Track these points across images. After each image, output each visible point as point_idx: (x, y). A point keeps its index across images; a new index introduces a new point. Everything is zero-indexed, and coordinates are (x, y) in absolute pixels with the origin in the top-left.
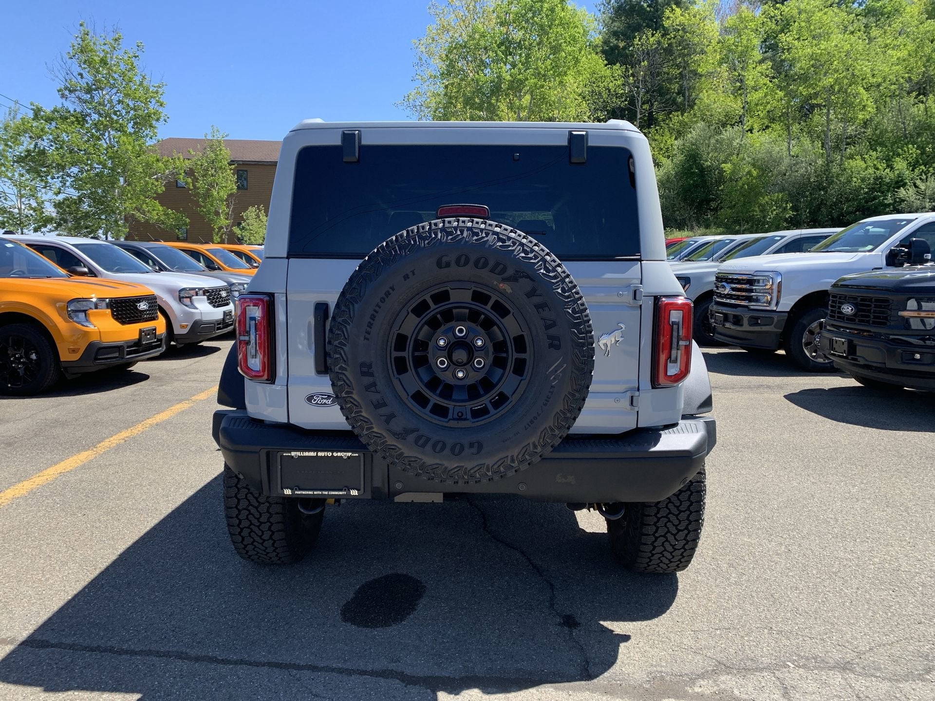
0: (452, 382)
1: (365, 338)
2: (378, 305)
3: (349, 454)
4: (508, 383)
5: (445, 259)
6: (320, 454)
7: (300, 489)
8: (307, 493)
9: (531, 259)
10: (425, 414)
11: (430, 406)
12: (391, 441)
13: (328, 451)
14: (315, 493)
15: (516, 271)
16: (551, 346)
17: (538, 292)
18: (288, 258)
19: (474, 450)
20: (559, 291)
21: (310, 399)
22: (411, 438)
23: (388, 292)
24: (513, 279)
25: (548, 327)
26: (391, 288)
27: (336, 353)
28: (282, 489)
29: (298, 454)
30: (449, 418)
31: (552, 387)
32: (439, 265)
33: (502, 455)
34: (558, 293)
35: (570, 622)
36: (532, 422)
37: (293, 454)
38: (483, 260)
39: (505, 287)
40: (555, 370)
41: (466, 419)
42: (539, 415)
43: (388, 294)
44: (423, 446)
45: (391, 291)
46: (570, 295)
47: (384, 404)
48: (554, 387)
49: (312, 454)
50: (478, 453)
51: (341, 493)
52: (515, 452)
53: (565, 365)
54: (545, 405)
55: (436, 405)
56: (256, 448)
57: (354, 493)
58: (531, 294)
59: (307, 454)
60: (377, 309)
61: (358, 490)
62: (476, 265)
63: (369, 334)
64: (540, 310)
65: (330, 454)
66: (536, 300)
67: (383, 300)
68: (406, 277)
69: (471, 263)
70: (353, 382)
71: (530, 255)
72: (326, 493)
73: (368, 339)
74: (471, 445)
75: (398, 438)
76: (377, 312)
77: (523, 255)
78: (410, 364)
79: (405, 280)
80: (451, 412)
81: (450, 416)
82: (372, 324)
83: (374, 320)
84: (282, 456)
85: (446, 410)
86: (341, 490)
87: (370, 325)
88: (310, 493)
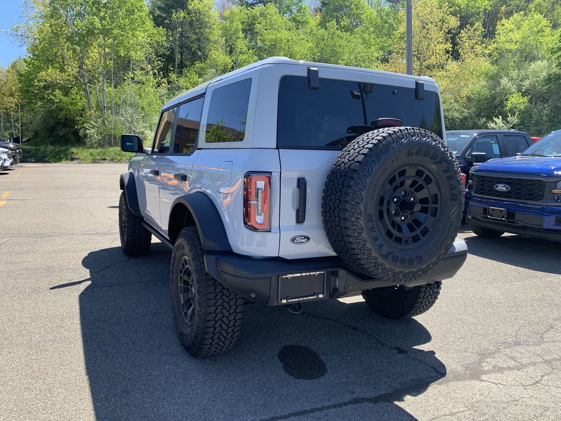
2: (378, 179)
3: (319, 273)
4: (429, 221)
5: (412, 151)
6: (303, 274)
7: (291, 299)
8: (295, 300)
10: (393, 243)
12: (380, 260)
13: (307, 272)
14: (300, 299)
15: (442, 158)
16: (452, 199)
17: (449, 170)
18: (277, 148)
19: (418, 261)
21: (293, 240)
22: (390, 258)
24: (439, 163)
25: (451, 189)
26: (385, 168)
27: (353, 208)
28: (281, 300)
29: (291, 276)
30: (402, 243)
31: (452, 222)
32: (408, 154)
33: (430, 262)
35: (400, 351)
36: (443, 242)
37: (289, 276)
38: (419, 151)
39: (434, 167)
40: (454, 213)
42: (446, 238)
43: (383, 172)
45: (385, 170)
49: (299, 275)
50: (420, 262)
51: (314, 297)
53: (458, 209)
54: (449, 232)
56: (269, 275)
57: (321, 296)
58: (446, 171)
59: (296, 275)
60: (378, 181)
61: (323, 294)
62: (424, 155)
63: (373, 196)
64: (449, 180)
65: (308, 274)
66: (448, 174)
67: (381, 176)
68: (393, 161)
69: (422, 153)
70: (364, 227)
72: (306, 298)
74: (417, 259)
76: (378, 183)
77: (443, 149)
79: (392, 163)
80: (403, 240)
82: (375, 191)
84: (282, 278)
85: (401, 239)
86: (313, 295)
88: (297, 300)
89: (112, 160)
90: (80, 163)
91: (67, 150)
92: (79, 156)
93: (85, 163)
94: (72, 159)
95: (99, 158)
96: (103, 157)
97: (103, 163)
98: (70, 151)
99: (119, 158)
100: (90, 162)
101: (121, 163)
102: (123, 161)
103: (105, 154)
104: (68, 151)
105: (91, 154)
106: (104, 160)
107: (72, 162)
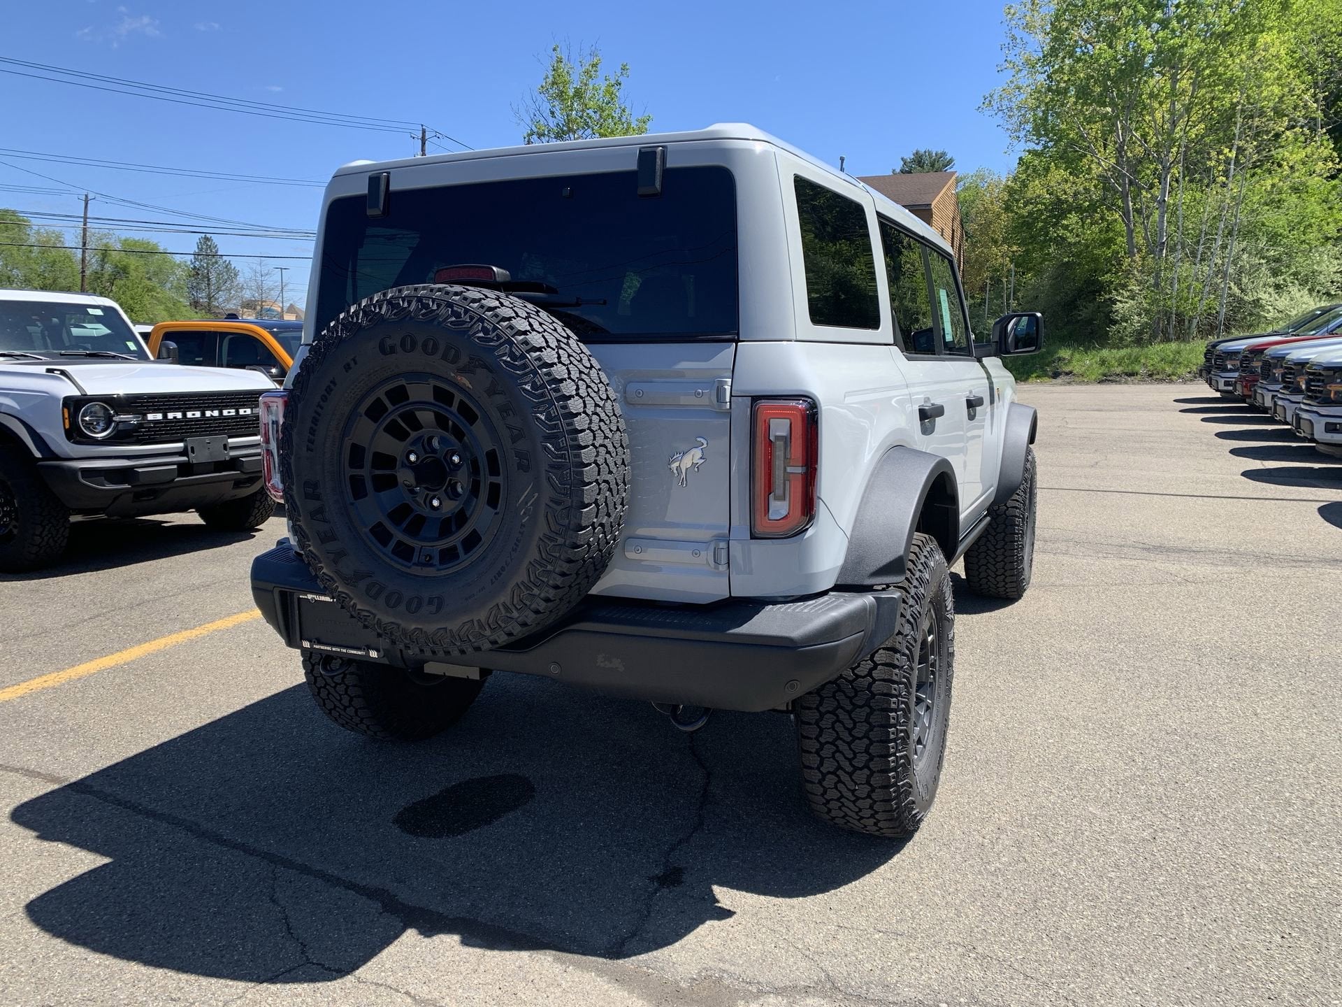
0: (426, 512)
1: (309, 449)
2: (319, 406)
4: (482, 517)
5: (389, 342)
7: (319, 644)
8: (325, 648)
9: (492, 340)
10: (384, 554)
11: (392, 544)
14: (334, 649)
15: (471, 359)
16: (520, 466)
17: (500, 389)
20: (528, 387)
22: (362, 585)
23: (329, 386)
24: (471, 369)
25: (515, 439)
26: (331, 382)
28: (301, 640)
29: (315, 597)
30: (413, 561)
32: (382, 350)
33: (466, 619)
34: (525, 390)
37: (310, 596)
38: (432, 342)
39: (465, 381)
40: (526, 502)
41: (432, 565)
42: (507, 564)
43: (329, 390)
44: (375, 597)
45: (332, 386)
46: (542, 393)
47: (334, 539)
48: (524, 526)
49: (328, 599)
50: (439, 613)
51: (359, 653)
52: (482, 615)
53: (537, 494)
54: (514, 550)
55: (399, 543)
57: (373, 654)
59: (322, 598)
60: (319, 410)
61: (376, 651)
62: (425, 349)
63: (313, 443)
64: (505, 414)
67: (324, 399)
68: (347, 367)
69: (419, 347)
71: (492, 335)
72: (345, 651)
73: (312, 450)
74: (430, 602)
75: (348, 584)
76: (319, 415)
77: (481, 335)
78: (369, 485)
79: (347, 371)
80: (416, 554)
81: (415, 559)
82: (315, 431)
83: (316, 425)
84: (299, 599)
85: (411, 550)
87: (312, 431)
88: (329, 648)
89: (1150, 375)
90: (1069, 383)
91: (1050, 353)
92: (1076, 367)
93: (1081, 383)
94: (1056, 375)
95: (1119, 370)
96: (1129, 369)
97: (1126, 383)
98: (1056, 356)
99: (1169, 370)
100: (1095, 380)
101: (1171, 381)
102: (1179, 377)
103: (1137, 360)
104: (1052, 356)
105: (1103, 362)
106: (1132, 374)
107: (1054, 381)
